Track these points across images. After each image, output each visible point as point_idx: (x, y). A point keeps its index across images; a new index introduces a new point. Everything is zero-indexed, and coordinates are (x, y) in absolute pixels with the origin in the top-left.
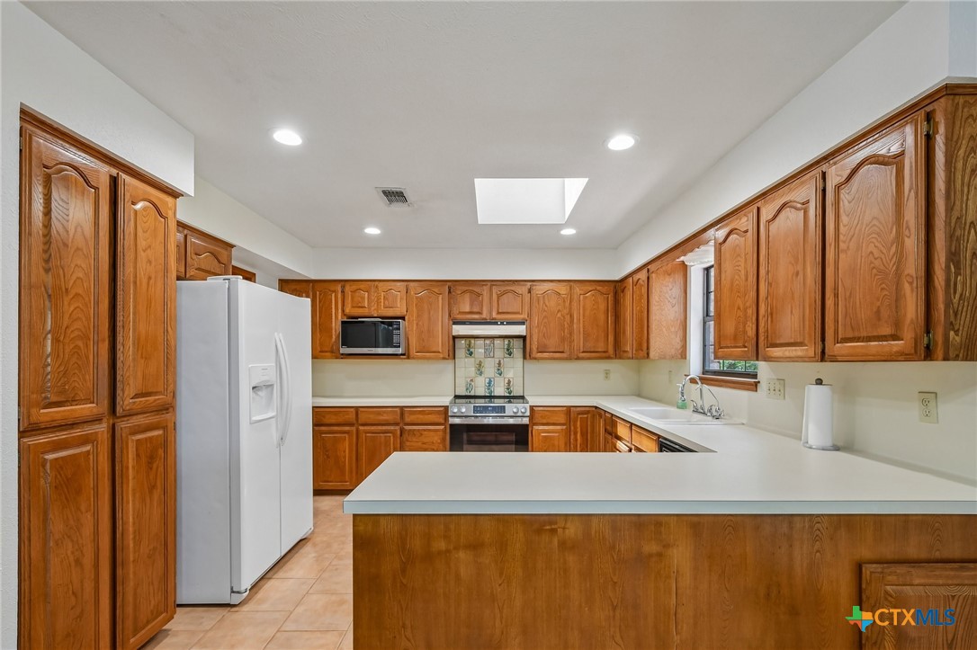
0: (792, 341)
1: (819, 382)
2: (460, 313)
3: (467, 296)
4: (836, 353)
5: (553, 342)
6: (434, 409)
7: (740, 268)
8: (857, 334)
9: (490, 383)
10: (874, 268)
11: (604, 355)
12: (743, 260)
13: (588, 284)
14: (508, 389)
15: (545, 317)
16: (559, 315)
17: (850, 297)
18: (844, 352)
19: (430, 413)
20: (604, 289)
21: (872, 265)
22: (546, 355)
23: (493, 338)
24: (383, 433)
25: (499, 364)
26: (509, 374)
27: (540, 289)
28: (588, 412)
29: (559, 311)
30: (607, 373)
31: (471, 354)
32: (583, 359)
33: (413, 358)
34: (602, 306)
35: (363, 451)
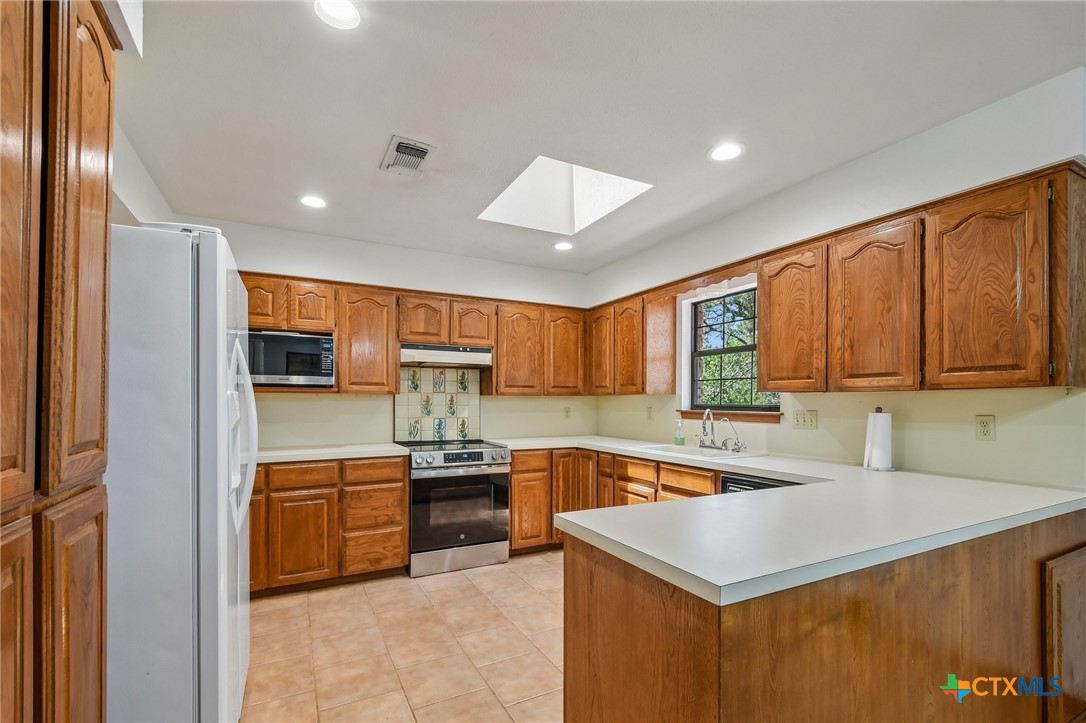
0: (883, 371)
1: (879, 410)
2: (411, 333)
3: (422, 311)
4: (941, 382)
5: (522, 375)
6: (388, 460)
7: (803, 302)
8: (969, 364)
9: (440, 425)
10: (989, 307)
11: (574, 390)
12: (807, 294)
13: (557, 309)
14: (462, 432)
15: (514, 344)
16: (529, 343)
17: (961, 331)
18: (950, 380)
19: (383, 466)
20: (574, 317)
21: (989, 305)
22: (514, 390)
23: (443, 367)
24: (311, 500)
25: (452, 400)
26: (464, 413)
27: (507, 310)
28: (569, 455)
29: (529, 339)
30: (567, 411)
31: (416, 387)
32: (553, 394)
33: (346, 392)
34: (572, 337)
35: (278, 529)
